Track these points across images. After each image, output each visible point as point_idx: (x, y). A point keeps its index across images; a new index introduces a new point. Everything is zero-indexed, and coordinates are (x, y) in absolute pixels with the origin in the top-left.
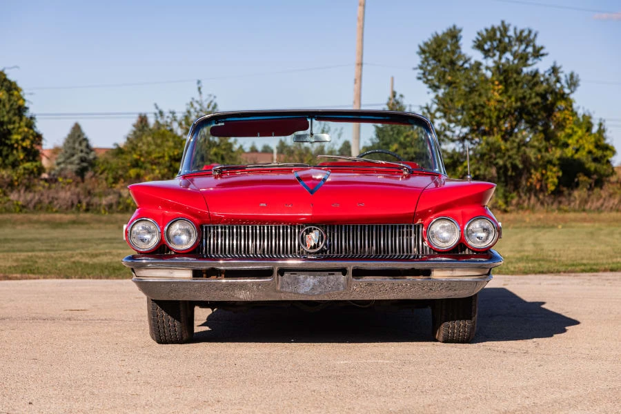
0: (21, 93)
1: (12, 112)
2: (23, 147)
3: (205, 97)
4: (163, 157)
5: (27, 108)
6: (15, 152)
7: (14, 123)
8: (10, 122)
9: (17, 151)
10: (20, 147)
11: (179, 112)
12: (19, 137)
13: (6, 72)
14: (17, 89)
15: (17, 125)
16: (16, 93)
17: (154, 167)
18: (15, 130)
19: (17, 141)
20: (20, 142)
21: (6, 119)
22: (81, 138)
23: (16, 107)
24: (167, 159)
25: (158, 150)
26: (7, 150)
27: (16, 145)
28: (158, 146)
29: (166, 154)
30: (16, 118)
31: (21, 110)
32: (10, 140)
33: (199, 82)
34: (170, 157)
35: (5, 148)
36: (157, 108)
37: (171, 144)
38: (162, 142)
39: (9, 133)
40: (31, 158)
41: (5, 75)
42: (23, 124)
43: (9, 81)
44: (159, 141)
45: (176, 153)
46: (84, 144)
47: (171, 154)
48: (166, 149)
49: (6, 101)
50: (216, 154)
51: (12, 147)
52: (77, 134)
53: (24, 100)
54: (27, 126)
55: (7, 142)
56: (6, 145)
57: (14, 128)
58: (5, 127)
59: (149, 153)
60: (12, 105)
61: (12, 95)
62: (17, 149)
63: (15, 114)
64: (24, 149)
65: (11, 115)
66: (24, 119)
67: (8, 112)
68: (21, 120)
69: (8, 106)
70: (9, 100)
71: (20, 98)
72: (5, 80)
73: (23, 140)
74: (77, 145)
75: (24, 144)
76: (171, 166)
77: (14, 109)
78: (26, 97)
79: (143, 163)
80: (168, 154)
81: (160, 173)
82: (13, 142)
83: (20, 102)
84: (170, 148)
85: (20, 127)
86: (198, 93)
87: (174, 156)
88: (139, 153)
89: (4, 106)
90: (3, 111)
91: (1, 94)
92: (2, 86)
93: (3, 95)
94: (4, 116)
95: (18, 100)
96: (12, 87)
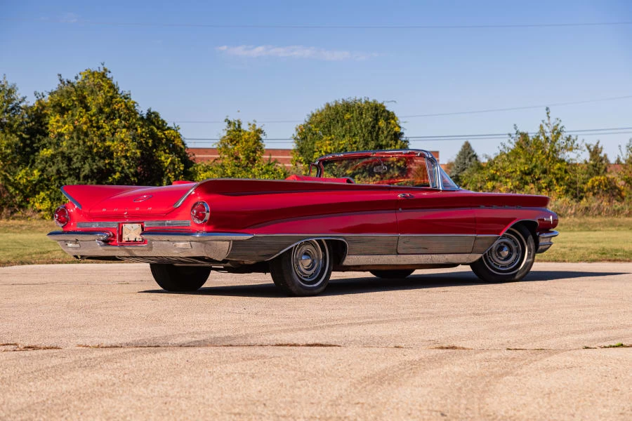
0: (398, 121)
1: (389, 137)
2: (397, 166)
3: (552, 120)
4: (515, 171)
5: (403, 133)
7: (391, 145)
9: (393, 170)
10: (395, 167)
13: (384, 105)
14: (394, 118)
16: (392, 121)
17: (508, 180)
19: (393, 162)
21: (384, 143)
22: (471, 154)
23: (393, 133)
24: (518, 173)
25: (511, 166)
27: (392, 165)
28: (511, 162)
29: (518, 169)
30: (393, 142)
31: (397, 136)
33: (547, 109)
34: (521, 171)
36: (515, 128)
37: (523, 160)
38: (515, 159)
41: (384, 107)
42: (398, 146)
43: (388, 112)
44: (512, 159)
45: (526, 168)
46: (474, 159)
47: (523, 169)
49: (385, 129)
50: (559, 169)
52: (467, 152)
53: (400, 127)
59: (504, 169)
60: (389, 132)
61: (390, 123)
63: (391, 139)
64: (399, 168)
65: (388, 139)
66: (399, 142)
67: (386, 137)
68: (396, 143)
69: (386, 133)
70: (387, 128)
71: (397, 125)
72: (384, 111)
73: (398, 161)
75: (399, 164)
76: (522, 178)
77: (392, 135)
78: (401, 125)
79: (499, 177)
80: (520, 169)
81: (512, 185)
83: (396, 129)
84: (521, 164)
86: (547, 118)
87: (525, 170)
88: (495, 168)
89: (383, 133)
90: (382, 137)
91: (380, 123)
92: (381, 116)
93: (382, 123)
94: (382, 141)
95: (395, 127)
96: (389, 117)
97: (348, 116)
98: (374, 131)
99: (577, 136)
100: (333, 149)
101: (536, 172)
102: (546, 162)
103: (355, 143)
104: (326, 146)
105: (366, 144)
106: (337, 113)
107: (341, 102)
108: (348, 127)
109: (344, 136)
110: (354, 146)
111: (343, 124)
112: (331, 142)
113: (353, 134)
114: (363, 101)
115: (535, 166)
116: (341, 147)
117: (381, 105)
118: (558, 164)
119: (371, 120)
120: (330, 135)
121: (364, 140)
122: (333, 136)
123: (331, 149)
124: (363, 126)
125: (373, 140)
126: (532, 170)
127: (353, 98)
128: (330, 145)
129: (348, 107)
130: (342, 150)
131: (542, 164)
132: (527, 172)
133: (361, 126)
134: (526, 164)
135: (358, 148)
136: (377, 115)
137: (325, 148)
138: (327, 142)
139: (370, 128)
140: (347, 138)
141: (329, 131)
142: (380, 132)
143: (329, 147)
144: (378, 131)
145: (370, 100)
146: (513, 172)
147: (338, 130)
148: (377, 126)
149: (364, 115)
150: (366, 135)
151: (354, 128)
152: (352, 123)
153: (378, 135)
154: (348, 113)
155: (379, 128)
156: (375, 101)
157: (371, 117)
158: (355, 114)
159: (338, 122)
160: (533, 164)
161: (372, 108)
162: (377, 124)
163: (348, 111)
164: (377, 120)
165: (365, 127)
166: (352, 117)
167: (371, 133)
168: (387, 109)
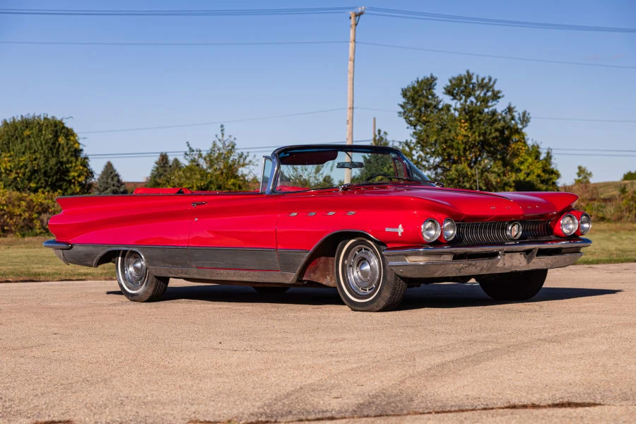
0: (77, 138)
1: (70, 154)
2: (79, 182)
3: (226, 137)
4: (192, 187)
5: (82, 150)
6: (72, 186)
7: (71, 162)
8: (69, 162)
9: (74, 186)
10: (76, 182)
11: (204, 151)
12: (76, 174)
13: (64, 121)
14: (73, 134)
15: (74, 164)
16: (72, 138)
18: (72, 169)
19: (74, 177)
20: (77, 178)
21: (65, 159)
22: (113, 174)
23: (73, 149)
24: (195, 189)
25: (188, 181)
26: (66, 185)
27: (73, 181)
28: (188, 178)
29: (194, 185)
30: (73, 159)
31: (77, 152)
32: (69, 176)
33: (222, 126)
34: (198, 187)
35: (65, 183)
36: (188, 145)
37: (199, 177)
38: (191, 175)
39: (68, 171)
40: (85, 191)
41: (63, 124)
42: (78, 163)
43: (67, 128)
44: (188, 175)
46: (116, 179)
47: (199, 185)
48: (194, 181)
49: (65, 145)
50: (234, 184)
51: (70, 182)
52: (109, 171)
53: (79, 144)
54: (81, 165)
55: (66, 178)
56: (66, 180)
57: (71, 167)
58: (64, 166)
60: (69, 148)
61: (69, 140)
62: (74, 183)
63: (72, 156)
64: (80, 184)
65: (68, 156)
66: (79, 159)
67: (67, 154)
68: (77, 160)
69: (66, 149)
70: (67, 144)
71: (76, 142)
72: (64, 128)
74: (109, 180)
75: (80, 180)
77: (72, 152)
78: (80, 141)
82: (71, 178)
83: (76, 145)
84: (197, 179)
85: (76, 166)
86: (221, 134)
87: (201, 186)
88: (172, 184)
89: (63, 149)
90: (62, 154)
91: (60, 139)
92: (61, 133)
93: (62, 140)
94: (63, 158)
95: (74, 144)
96: (69, 133)
97: (27, 132)
98: (54, 148)
99: (248, 153)
100: (12, 166)
101: (211, 188)
102: (221, 178)
103: (35, 159)
104: (5, 163)
105: (47, 160)
106: (16, 129)
107: (19, 118)
108: (28, 144)
109: (24, 153)
110: (34, 162)
111: (23, 141)
112: (11, 159)
113: (32, 151)
114: (42, 117)
115: (211, 182)
116: (22, 164)
117: (61, 122)
118: (232, 180)
119: (51, 136)
120: (9, 151)
121: (45, 156)
122: (12, 153)
123: (10, 166)
124: (43, 142)
125: (53, 157)
126: (208, 185)
127: (32, 115)
128: (9, 161)
129: (27, 124)
130: (22, 167)
131: (217, 179)
132: (203, 187)
133: (41, 142)
134: (201, 180)
135: (38, 165)
136: (57, 132)
137: (4, 165)
138: (6, 159)
139: (50, 145)
140: (28, 155)
141: (8, 148)
142: (60, 149)
143: (9, 164)
144: (59, 148)
145: (49, 117)
146: (190, 188)
147: (18, 147)
148: (57, 143)
149: (44, 132)
150: (47, 151)
151: (34, 145)
152: (33, 140)
153: (58, 152)
154: (28, 130)
155: (59, 145)
156: (53, 117)
157: (51, 134)
158: (35, 131)
159: (17, 138)
160: (209, 180)
161: (51, 125)
162: (57, 140)
163: (27, 127)
164: (56, 136)
165: (46, 143)
166: (32, 133)
167: (51, 149)
168: (66, 125)
